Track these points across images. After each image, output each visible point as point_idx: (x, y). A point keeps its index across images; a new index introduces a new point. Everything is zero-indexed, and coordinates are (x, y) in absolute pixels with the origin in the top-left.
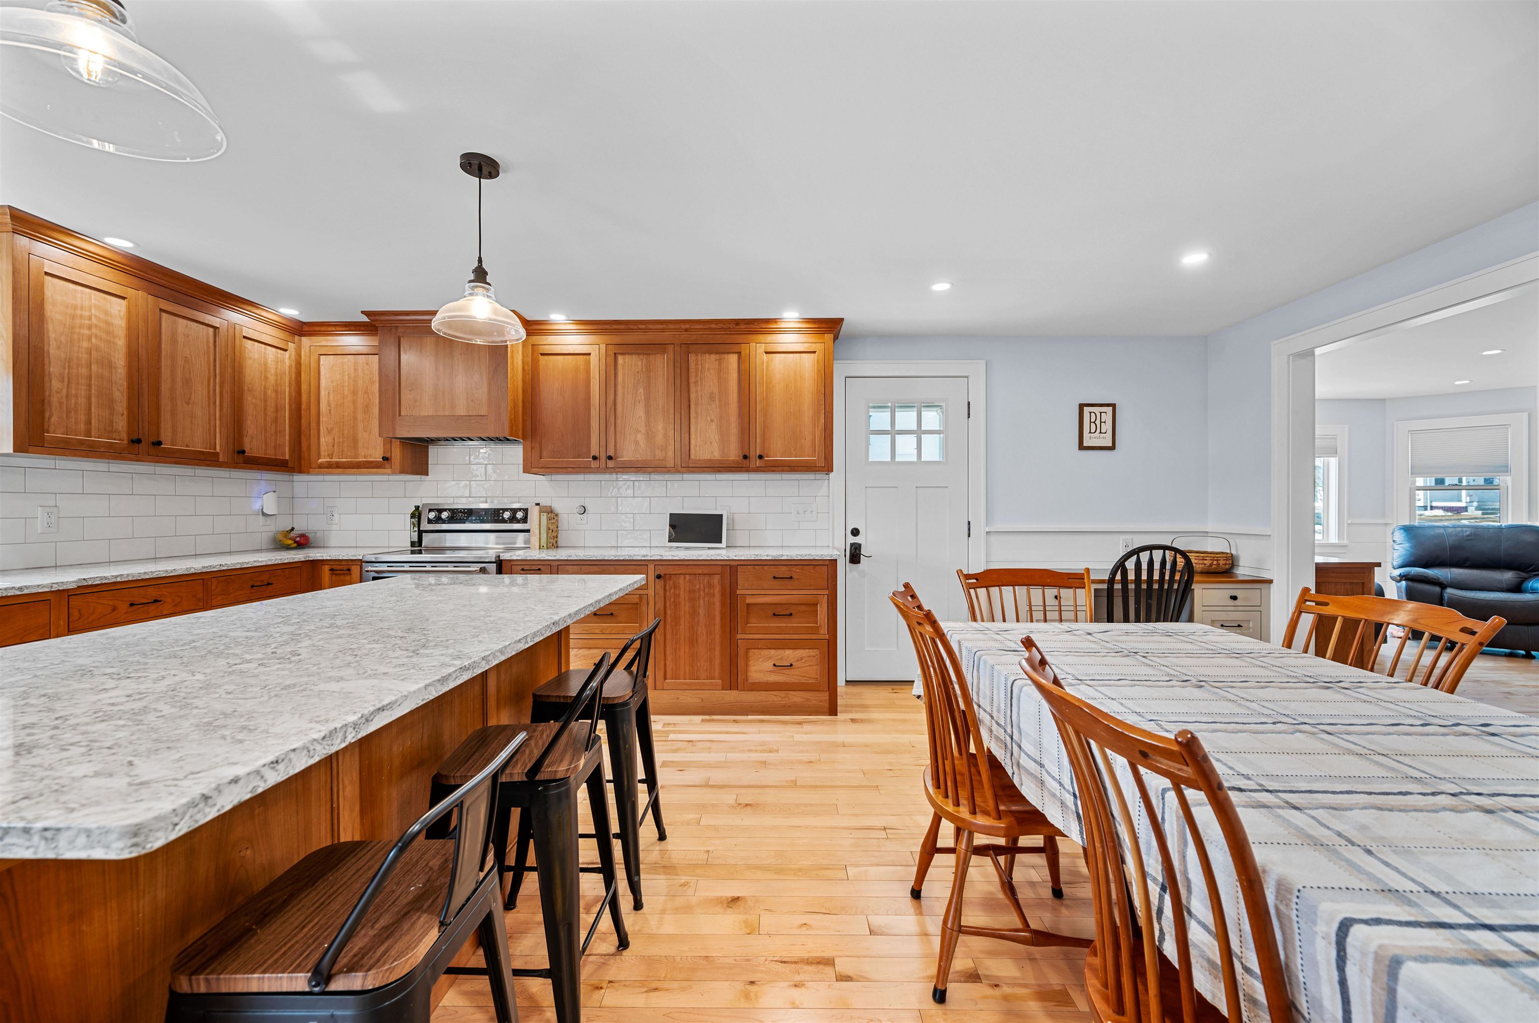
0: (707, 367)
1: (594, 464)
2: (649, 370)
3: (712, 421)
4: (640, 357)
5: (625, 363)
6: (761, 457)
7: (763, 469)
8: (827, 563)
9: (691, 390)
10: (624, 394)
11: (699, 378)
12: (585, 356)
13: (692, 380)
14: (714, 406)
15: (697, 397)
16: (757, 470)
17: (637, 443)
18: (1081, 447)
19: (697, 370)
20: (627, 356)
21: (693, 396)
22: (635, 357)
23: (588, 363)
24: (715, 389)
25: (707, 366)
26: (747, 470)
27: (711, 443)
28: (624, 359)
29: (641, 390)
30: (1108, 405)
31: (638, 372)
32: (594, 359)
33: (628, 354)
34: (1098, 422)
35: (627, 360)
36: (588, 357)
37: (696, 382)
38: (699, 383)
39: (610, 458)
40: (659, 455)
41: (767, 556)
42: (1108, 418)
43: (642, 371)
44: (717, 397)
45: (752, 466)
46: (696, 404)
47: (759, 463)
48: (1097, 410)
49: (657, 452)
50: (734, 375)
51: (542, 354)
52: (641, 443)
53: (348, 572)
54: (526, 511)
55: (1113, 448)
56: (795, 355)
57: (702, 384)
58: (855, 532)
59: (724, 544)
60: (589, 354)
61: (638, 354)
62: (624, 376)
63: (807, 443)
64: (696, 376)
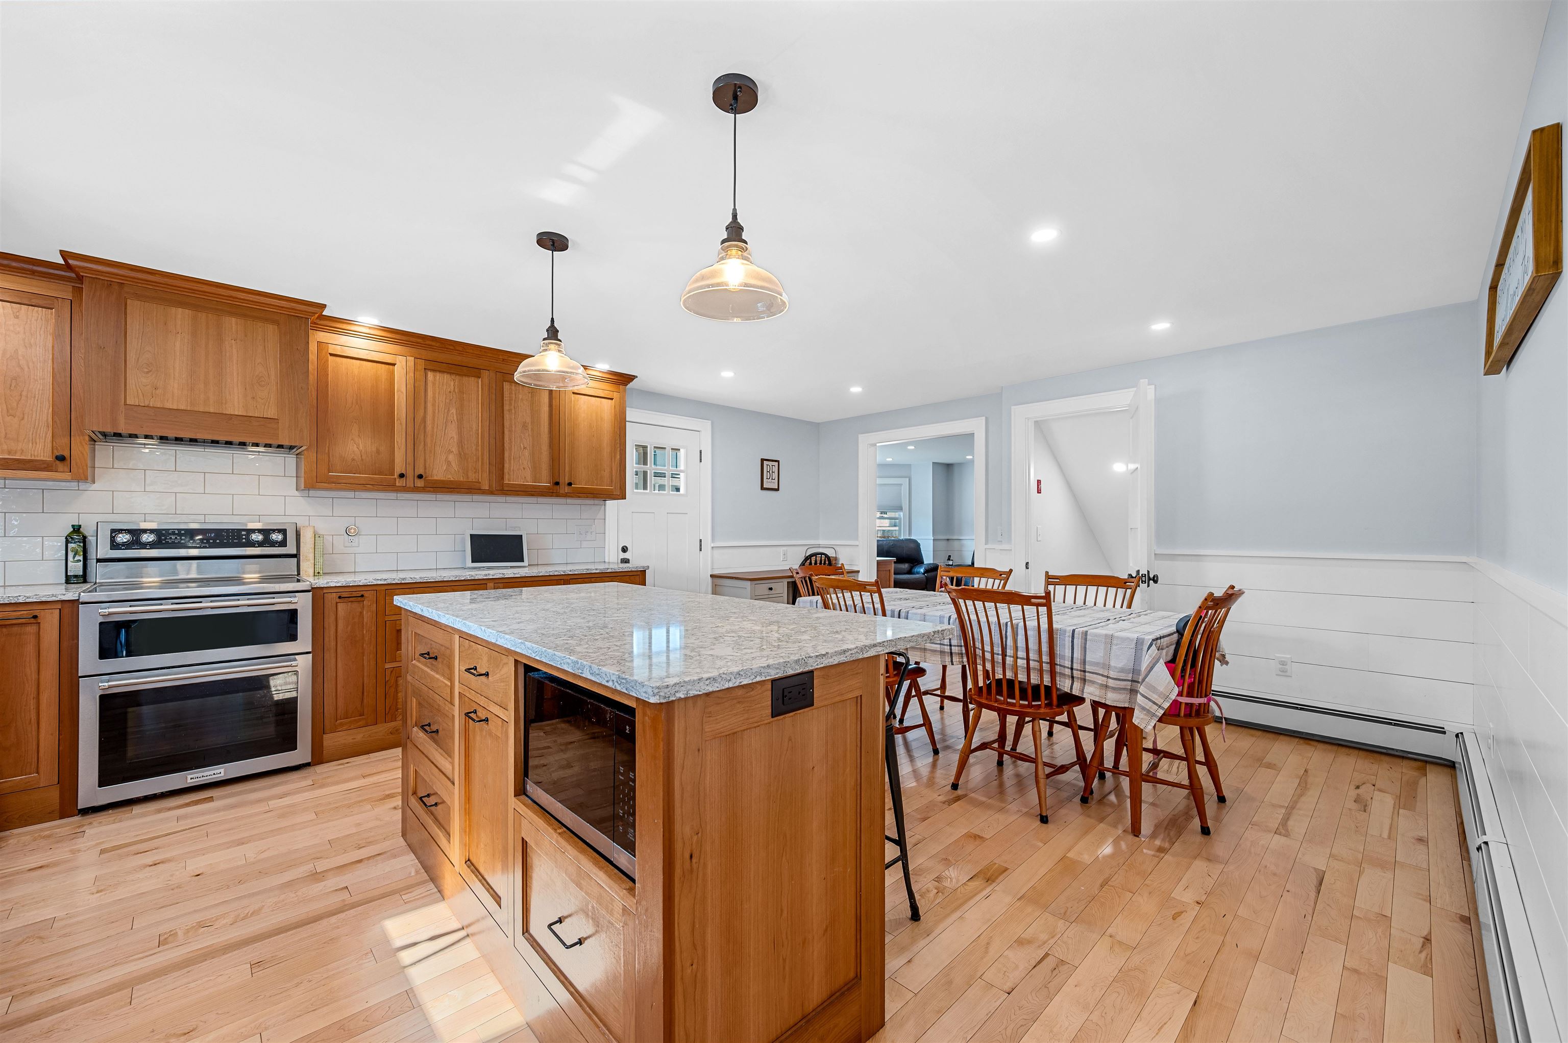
0: (520, 398)
1: (400, 483)
2: (461, 392)
3: (525, 448)
4: (453, 377)
5: (435, 380)
6: (570, 484)
7: (572, 494)
8: (639, 573)
9: (505, 417)
10: (434, 412)
11: (512, 407)
12: (387, 366)
13: (506, 408)
14: (527, 435)
15: (511, 426)
16: (566, 496)
17: (449, 463)
18: (762, 488)
19: (511, 400)
20: (438, 375)
21: (507, 424)
22: (446, 376)
23: (392, 373)
24: (528, 420)
25: (520, 396)
26: (558, 495)
27: (524, 468)
28: (435, 377)
29: (453, 411)
30: (776, 461)
31: (450, 392)
32: (399, 371)
33: (440, 371)
34: (771, 472)
35: (438, 378)
36: (391, 367)
37: (510, 410)
38: (513, 411)
39: (420, 477)
40: (472, 477)
41: (596, 569)
42: (775, 469)
43: (454, 390)
44: (530, 427)
45: (562, 491)
46: (510, 431)
47: (567, 489)
48: (771, 463)
49: (470, 474)
50: (545, 409)
51: (331, 355)
52: (453, 464)
53: (33, 620)
54: (283, 532)
55: (777, 490)
56: (596, 398)
57: (515, 412)
58: (625, 549)
59: (526, 563)
60: (394, 365)
61: (451, 373)
62: (434, 394)
63: (606, 474)
64: (510, 404)
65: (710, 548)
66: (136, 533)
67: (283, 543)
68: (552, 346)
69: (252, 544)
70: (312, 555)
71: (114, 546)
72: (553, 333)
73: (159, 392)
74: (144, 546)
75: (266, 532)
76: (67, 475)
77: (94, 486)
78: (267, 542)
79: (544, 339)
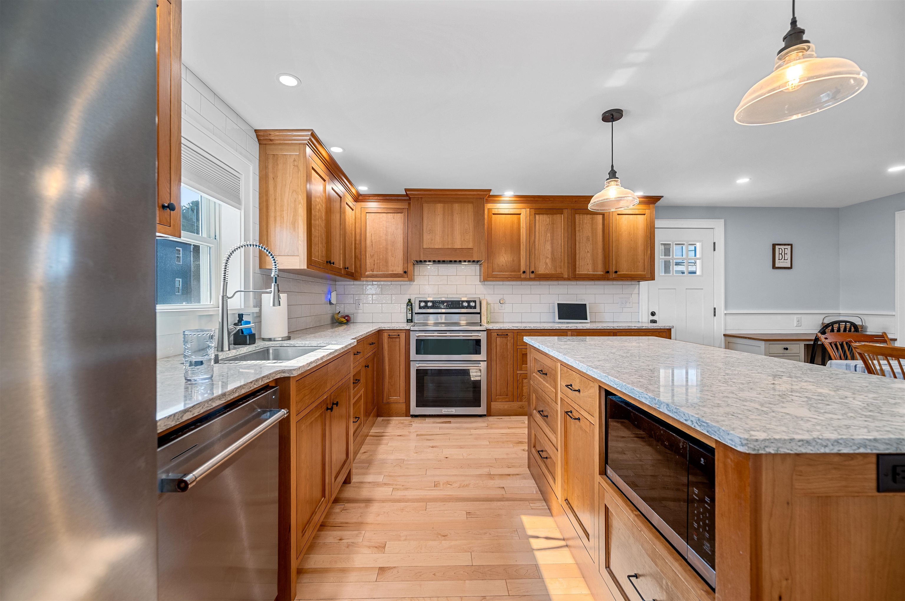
0: (585, 222)
1: (523, 276)
2: (553, 224)
3: (588, 252)
4: (548, 216)
5: (539, 219)
6: (616, 272)
7: (618, 279)
8: (666, 330)
9: (576, 235)
10: (539, 237)
11: (581, 228)
12: (517, 215)
13: (577, 229)
14: (589, 244)
15: (580, 240)
16: (614, 279)
17: (546, 264)
18: (774, 267)
19: (580, 224)
20: (541, 216)
21: (577, 239)
22: (545, 216)
23: (519, 219)
24: (590, 234)
25: (585, 221)
26: (608, 279)
27: (588, 264)
28: (539, 217)
29: (549, 235)
30: (788, 245)
31: (547, 224)
32: (522, 217)
33: (542, 214)
34: (783, 254)
35: (541, 217)
36: (519, 215)
37: (579, 230)
38: (581, 231)
39: (533, 272)
40: (559, 271)
41: (635, 327)
42: (788, 251)
43: (549, 224)
44: (591, 239)
45: (611, 277)
46: (579, 243)
47: (614, 275)
48: (783, 247)
49: (558, 269)
50: (600, 227)
51: (493, 214)
52: (549, 264)
53: (398, 337)
55: (791, 268)
56: (633, 216)
57: (582, 231)
58: (653, 314)
59: (588, 321)
60: (520, 214)
61: (547, 214)
62: (539, 226)
63: (640, 264)
64: (579, 227)
65: (723, 315)
66: (426, 302)
67: (475, 307)
68: (613, 183)
69: (463, 307)
70: (486, 313)
71: (420, 308)
72: (613, 174)
73: (433, 241)
74: (429, 308)
75: (468, 302)
76: (406, 279)
77: (415, 283)
78: (469, 307)
79: (607, 180)
